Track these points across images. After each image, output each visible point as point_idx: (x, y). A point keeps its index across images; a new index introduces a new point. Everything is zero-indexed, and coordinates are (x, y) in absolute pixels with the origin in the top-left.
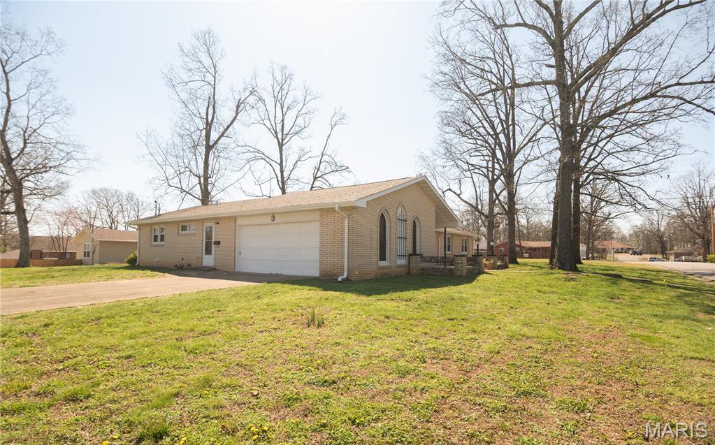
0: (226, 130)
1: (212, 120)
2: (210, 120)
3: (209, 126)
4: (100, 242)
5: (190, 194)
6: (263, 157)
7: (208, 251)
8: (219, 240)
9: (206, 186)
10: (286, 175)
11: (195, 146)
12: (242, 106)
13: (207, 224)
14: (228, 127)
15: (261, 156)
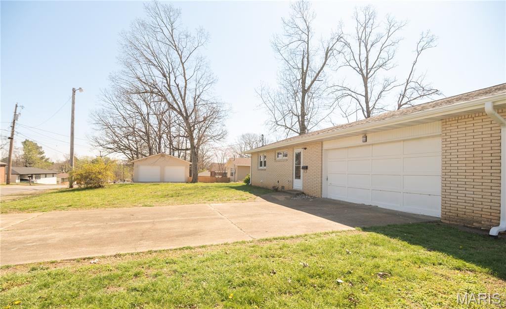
0: (318, 75)
1: (307, 69)
2: (305, 69)
3: (304, 74)
4: (238, 166)
5: (292, 130)
6: (349, 92)
7: (298, 176)
8: (306, 165)
9: (303, 122)
10: (371, 104)
11: (295, 93)
12: (331, 52)
13: (297, 151)
14: (319, 72)
15: (347, 92)
